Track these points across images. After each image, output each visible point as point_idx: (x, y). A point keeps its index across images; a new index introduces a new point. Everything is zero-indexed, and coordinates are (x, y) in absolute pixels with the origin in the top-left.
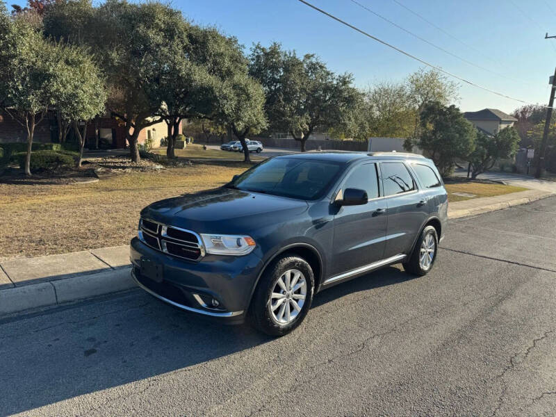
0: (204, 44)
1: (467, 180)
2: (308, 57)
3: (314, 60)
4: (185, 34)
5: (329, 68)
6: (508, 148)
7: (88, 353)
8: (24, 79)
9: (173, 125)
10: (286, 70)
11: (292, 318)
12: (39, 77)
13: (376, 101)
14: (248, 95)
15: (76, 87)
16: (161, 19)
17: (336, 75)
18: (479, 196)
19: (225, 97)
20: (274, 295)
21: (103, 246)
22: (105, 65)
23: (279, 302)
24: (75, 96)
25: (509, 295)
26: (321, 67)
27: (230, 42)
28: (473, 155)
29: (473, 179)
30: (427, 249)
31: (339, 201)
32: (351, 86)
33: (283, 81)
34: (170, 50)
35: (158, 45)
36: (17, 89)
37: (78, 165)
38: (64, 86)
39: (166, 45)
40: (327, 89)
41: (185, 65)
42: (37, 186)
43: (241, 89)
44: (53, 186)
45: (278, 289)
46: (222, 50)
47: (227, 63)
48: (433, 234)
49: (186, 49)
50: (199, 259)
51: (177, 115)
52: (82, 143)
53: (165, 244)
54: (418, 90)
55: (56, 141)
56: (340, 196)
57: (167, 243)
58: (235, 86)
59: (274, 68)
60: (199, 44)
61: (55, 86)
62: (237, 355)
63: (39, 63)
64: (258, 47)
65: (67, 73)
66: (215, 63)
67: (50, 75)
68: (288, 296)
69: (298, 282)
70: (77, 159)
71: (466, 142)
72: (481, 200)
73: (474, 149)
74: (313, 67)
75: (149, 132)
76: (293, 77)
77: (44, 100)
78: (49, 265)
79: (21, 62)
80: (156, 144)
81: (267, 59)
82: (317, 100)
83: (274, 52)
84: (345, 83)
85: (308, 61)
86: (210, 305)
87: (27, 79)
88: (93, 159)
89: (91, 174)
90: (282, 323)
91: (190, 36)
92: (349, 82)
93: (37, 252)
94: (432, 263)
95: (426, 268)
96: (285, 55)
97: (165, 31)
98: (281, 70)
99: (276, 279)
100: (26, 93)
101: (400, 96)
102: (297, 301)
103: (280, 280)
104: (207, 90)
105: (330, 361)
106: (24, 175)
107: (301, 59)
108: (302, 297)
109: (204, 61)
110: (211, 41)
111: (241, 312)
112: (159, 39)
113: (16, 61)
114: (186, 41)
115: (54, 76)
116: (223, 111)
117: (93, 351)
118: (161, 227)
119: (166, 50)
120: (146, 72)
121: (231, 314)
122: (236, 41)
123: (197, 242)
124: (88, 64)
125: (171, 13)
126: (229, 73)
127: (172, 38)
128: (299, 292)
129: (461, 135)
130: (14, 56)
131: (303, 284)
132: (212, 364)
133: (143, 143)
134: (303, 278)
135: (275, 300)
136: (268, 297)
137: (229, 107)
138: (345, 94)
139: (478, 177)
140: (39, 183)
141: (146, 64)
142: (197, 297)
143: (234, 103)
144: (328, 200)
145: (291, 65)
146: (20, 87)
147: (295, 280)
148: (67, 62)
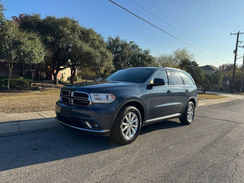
0: (88, 35)
1: (202, 93)
2: (131, 42)
3: (134, 44)
4: (79, 30)
5: (140, 47)
6: (218, 80)
7: (34, 150)
8: (9, 44)
9: (73, 69)
10: (122, 48)
11: (132, 136)
12: (16, 44)
13: (160, 61)
14: (106, 56)
15: (32, 49)
16: (69, 24)
17: (143, 50)
18: (208, 99)
19: (96, 56)
20: (124, 124)
21: (42, 111)
22: (45, 42)
23: (126, 127)
24: (32, 52)
25: (229, 131)
26: (137, 47)
27: (98, 36)
28: (204, 82)
29: (204, 93)
30: (190, 112)
31: (152, 84)
32: (149, 54)
34: (73, 36)
35: (68, 35)
36: (6, 48)
37: (30, 85)
38: (27, 48)
39: (72, 34)
40: (140, 55)
41: (79, 43)
42: (12, 93)
43: (103, 53)
44: (19, 93)
45: (125, 121)
46: (95, 38)
47: (97, 43)
48: (192, 106)
49: (80, 36)
50: (88, 106)
51: (75, 65)
52: (33, 76)
53: (72, 101)
54: (178, 57)
55: (21, 76)
56: (152, 82)
57: (74, 100)
58: (101, 52)
59: (117, 47)
60: (86, 35)
61: (23, 48)
62: (107, 151)
63: (17, 39)
64: (110, 38)
65: (29, 43)
66: (92, 43)
67: (21, 43)
68: (130, 125)
69: (134, 119)
70: (30, 83)
71: (201, 76)
72: (209, 100)
73: (204, 79)
74: (133, 47)
75: (62, 74)
76: (125, 50)
77: (18, 53)
78: (17, 116)
79: (9, 37)
80: (65, 79)
82: (135, 60)
83: (117, 40)
84: (147, 53)
85: (131, 44)
86: (94, 127)
87: (11, 44)
88: (37, 84)
89: (37, 89)
90: (127, 138)
91: (82, 31)
92: (149, 53)
93: (11, 112)
94: (193, 119)
95: (190, 121)
96: (122, 41)
97: (71, 29)
98: (120, 48)
99: (124, 116)
100: (11, 49)
101: (170, 60)
102: (134, 128)
103: (126, 117)
104: (88, 54)
105: (151, 154)
106: (6, 88)
107: (129, 43)
108: (136, 126)
109: (87, 41)
110: (91, 34)
111: (108, 130)
112: (69, 32)
113: (7, 37)
114: (80, 33)
115: (23, 43)
116: (95, 62)
117: (37, 149)
118: (71, 92)
119: (71, 36)
120: (63, 45)
121: (104, 131)
122: (101, 36)
123: (88, 97)
124: (38, 40)
125: (74, 22)
126: (98, 47)
127: (74, 32)
128: (134, 124)
129: (198, 74)
130: (6, 35)
131: (136, 120)
132: (95, 154)
133: (59, 79)
134: (137, 117)
135: (124, 126)
136: (121, 124)
137: (98, 61)
138: (147, 58)
139: (206, 92)
140: (13, 92)
141: (62, 42)
142: (87, 123)
143: (100, 59)
144: (147, 83)
145: (124, 46)
146: (8, 47)
147: (133, 118)
148: (29, 38)
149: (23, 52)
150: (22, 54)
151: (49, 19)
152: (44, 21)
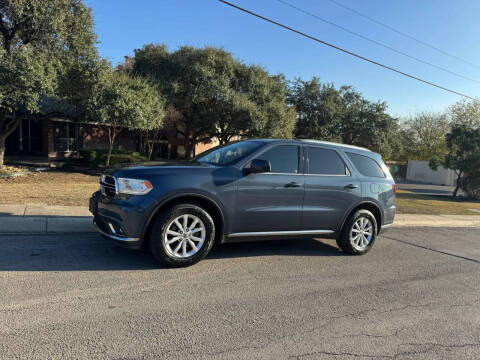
0: (247, 78)
2: (344, 88)
3: (350, 91)
4: (232, 70)
12: (110, 97)
14: (277, 116)
16: (212, 59)
17: (371, 103)
19: (257, 118)
20: (170, 232)
22: (166, 92)
23: (174, 239)
24: (133, 110)
26: (357, 97)
27: (277, 78)
30: (361, 231)
31: (248, 169)
32: (385, 112)
33: (320, 108)
34: (219, 81)
35: (209, 78)
38: (127, 104)
39: (216, 78)
40: (362, 115)
41: (227, 93)
43: (273, 112)
46: (263, 82)
47: (266, 92)
49: (232, 81)
55: (136, 150)
56: (248, 166)
58: (268, 111)
59: (313, 98)
60: (242, 78)
61: (119, 103)
64: (299, 80)
65: (130, 95)
66: (256, 92)
67: (117, 95)
68: (185, 236)
69: (197, 226)
74: (349, 97)
77: (110, 113)
79: (101, 86)
81: (306, 90)
83: (314, 84)
84: (378, 109)
85: (345, 92)
86: (118, 232)
90: (177, 256)
91: (236, 72)
92: (384, 109)
94: (368, 246)
95: (360, 249)
96: (324, 87)
97: (216, 68)
98: (319, 99)
99: (171, 218)
100: (98, 108)
101: (441, 124)
102: (196, 243)
103: (176, 221)
104: (245, 112)
107: (338, 89)
108: (201, 240)
109: (246, 90)
110: (253, 75)
111: (137, 239)
112: (210, 74)
114: (233, 75)
115: (120, 96)
116: (255, 129)
119: (215, 82)
121: (129, 240)
122: (283, 78)
123: (115, 184)
125: (222, 54)
126: (267, 100)
127: (221, 72)
128: (199, 234)
131: (202, 229)
134: (202, 224)
135: (170, 237)
136: (163, 231)
137: (260, 126)
138: (379, 119)
141: (198, 92)
142: (110, 225)
143: (265, 122)
145: (329, 94)
146: (96, 103)
147: (193, 225)
148: (133, 87)
149: (120, 112)
150: (117, 114)
151: (183, 51)
152: (173, 55)
